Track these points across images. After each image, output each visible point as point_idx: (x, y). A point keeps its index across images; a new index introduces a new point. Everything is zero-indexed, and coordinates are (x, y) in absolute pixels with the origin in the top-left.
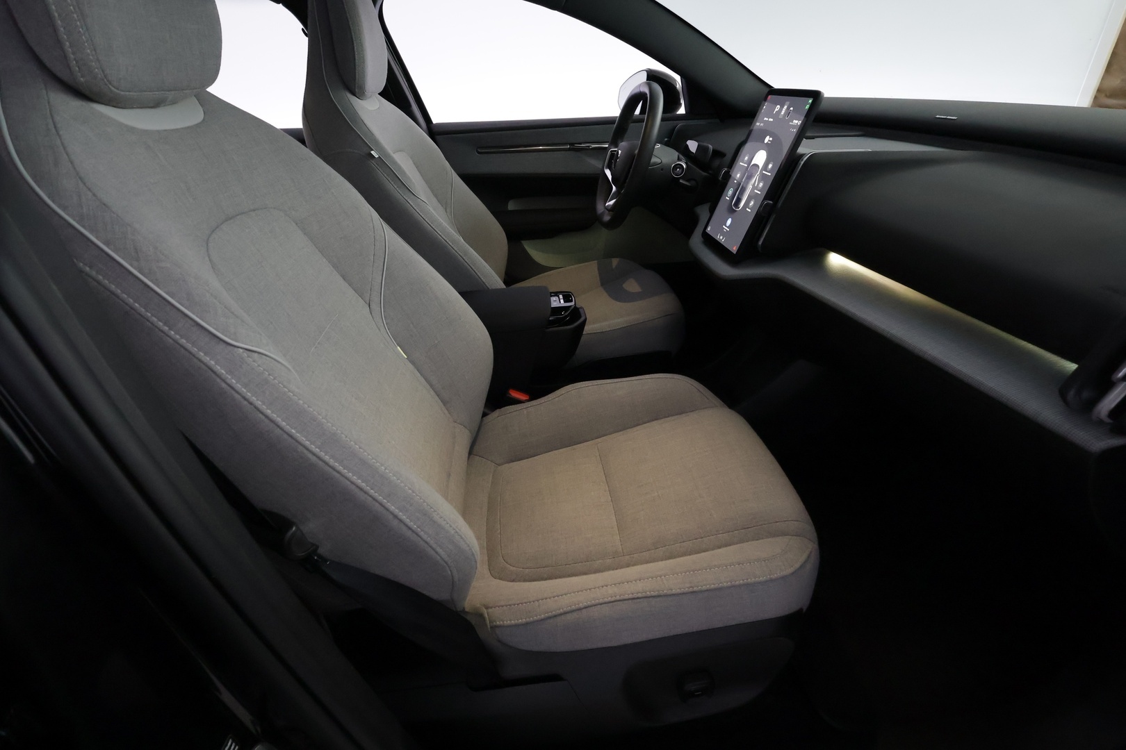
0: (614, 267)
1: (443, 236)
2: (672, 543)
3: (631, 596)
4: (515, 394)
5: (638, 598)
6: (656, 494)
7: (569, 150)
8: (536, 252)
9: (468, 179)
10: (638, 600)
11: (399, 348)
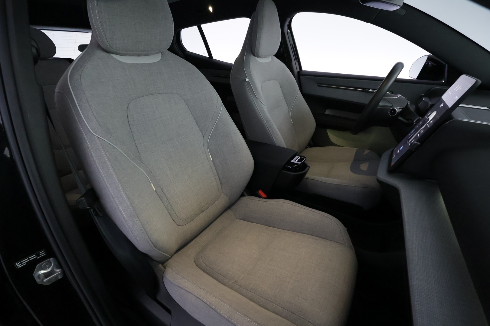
0: (364, 154)
1: (263, 117)
2: (258, 294)
3: (205, 301)
4: (261, 193)
5: (207, 304)
6: (274, 268)
7: (363, 91)
8: (332, 135)
9: (307, 97)
10: (206, 305)
11: (210, 156)
